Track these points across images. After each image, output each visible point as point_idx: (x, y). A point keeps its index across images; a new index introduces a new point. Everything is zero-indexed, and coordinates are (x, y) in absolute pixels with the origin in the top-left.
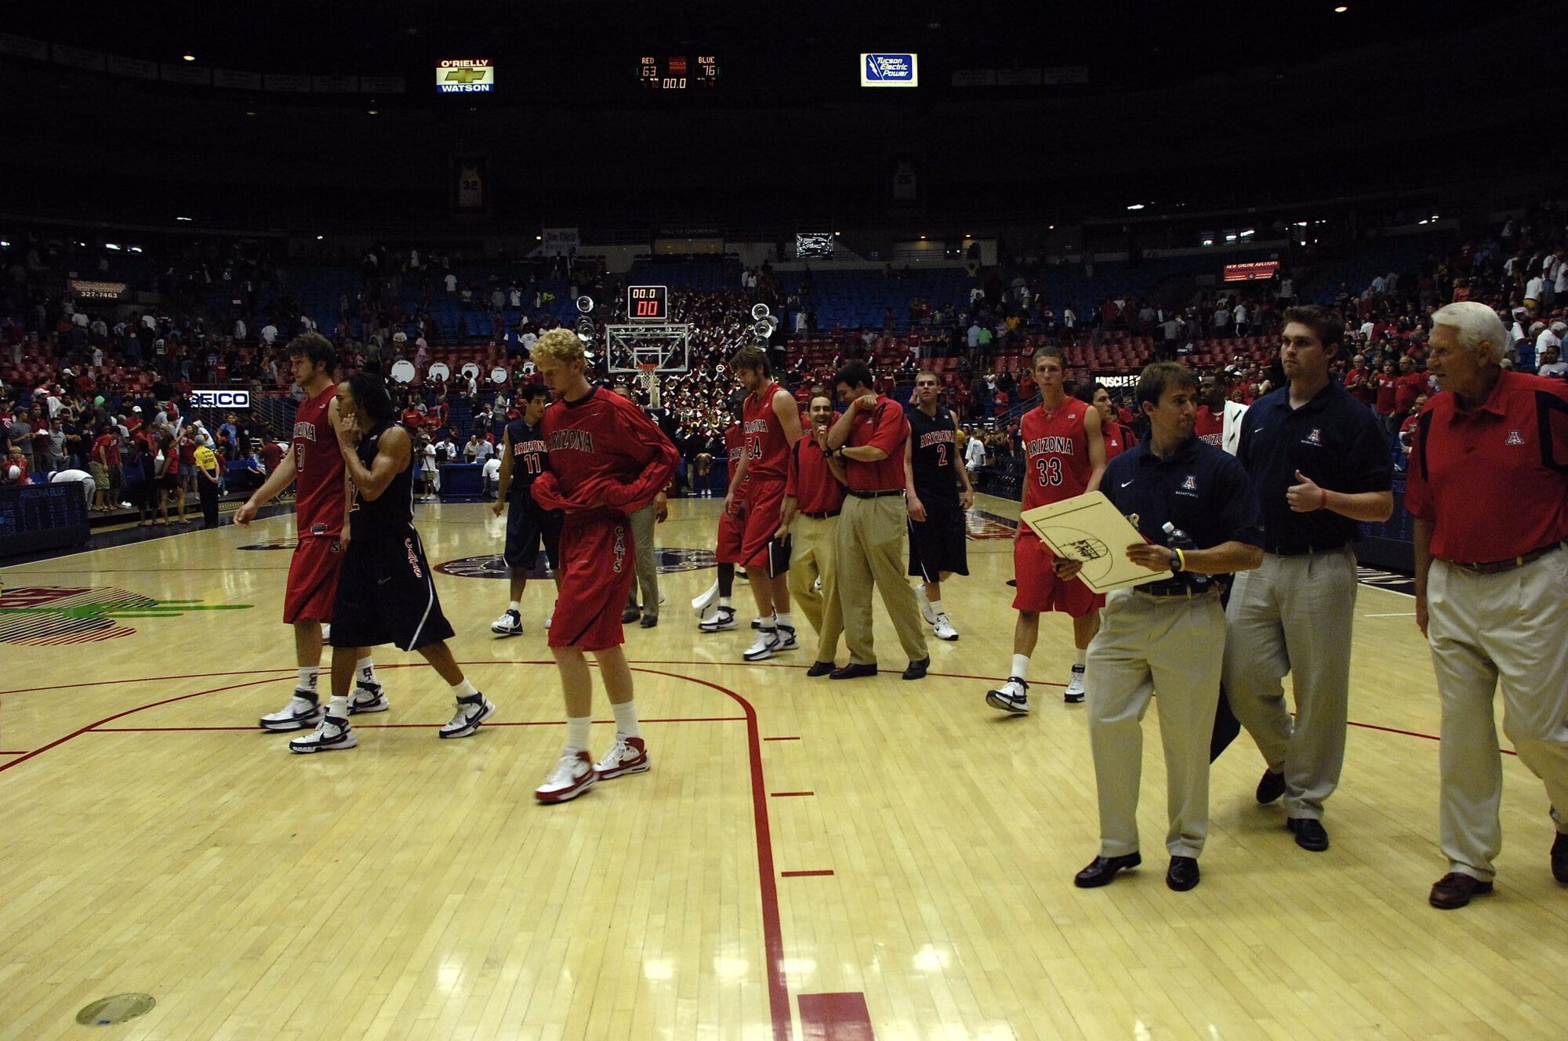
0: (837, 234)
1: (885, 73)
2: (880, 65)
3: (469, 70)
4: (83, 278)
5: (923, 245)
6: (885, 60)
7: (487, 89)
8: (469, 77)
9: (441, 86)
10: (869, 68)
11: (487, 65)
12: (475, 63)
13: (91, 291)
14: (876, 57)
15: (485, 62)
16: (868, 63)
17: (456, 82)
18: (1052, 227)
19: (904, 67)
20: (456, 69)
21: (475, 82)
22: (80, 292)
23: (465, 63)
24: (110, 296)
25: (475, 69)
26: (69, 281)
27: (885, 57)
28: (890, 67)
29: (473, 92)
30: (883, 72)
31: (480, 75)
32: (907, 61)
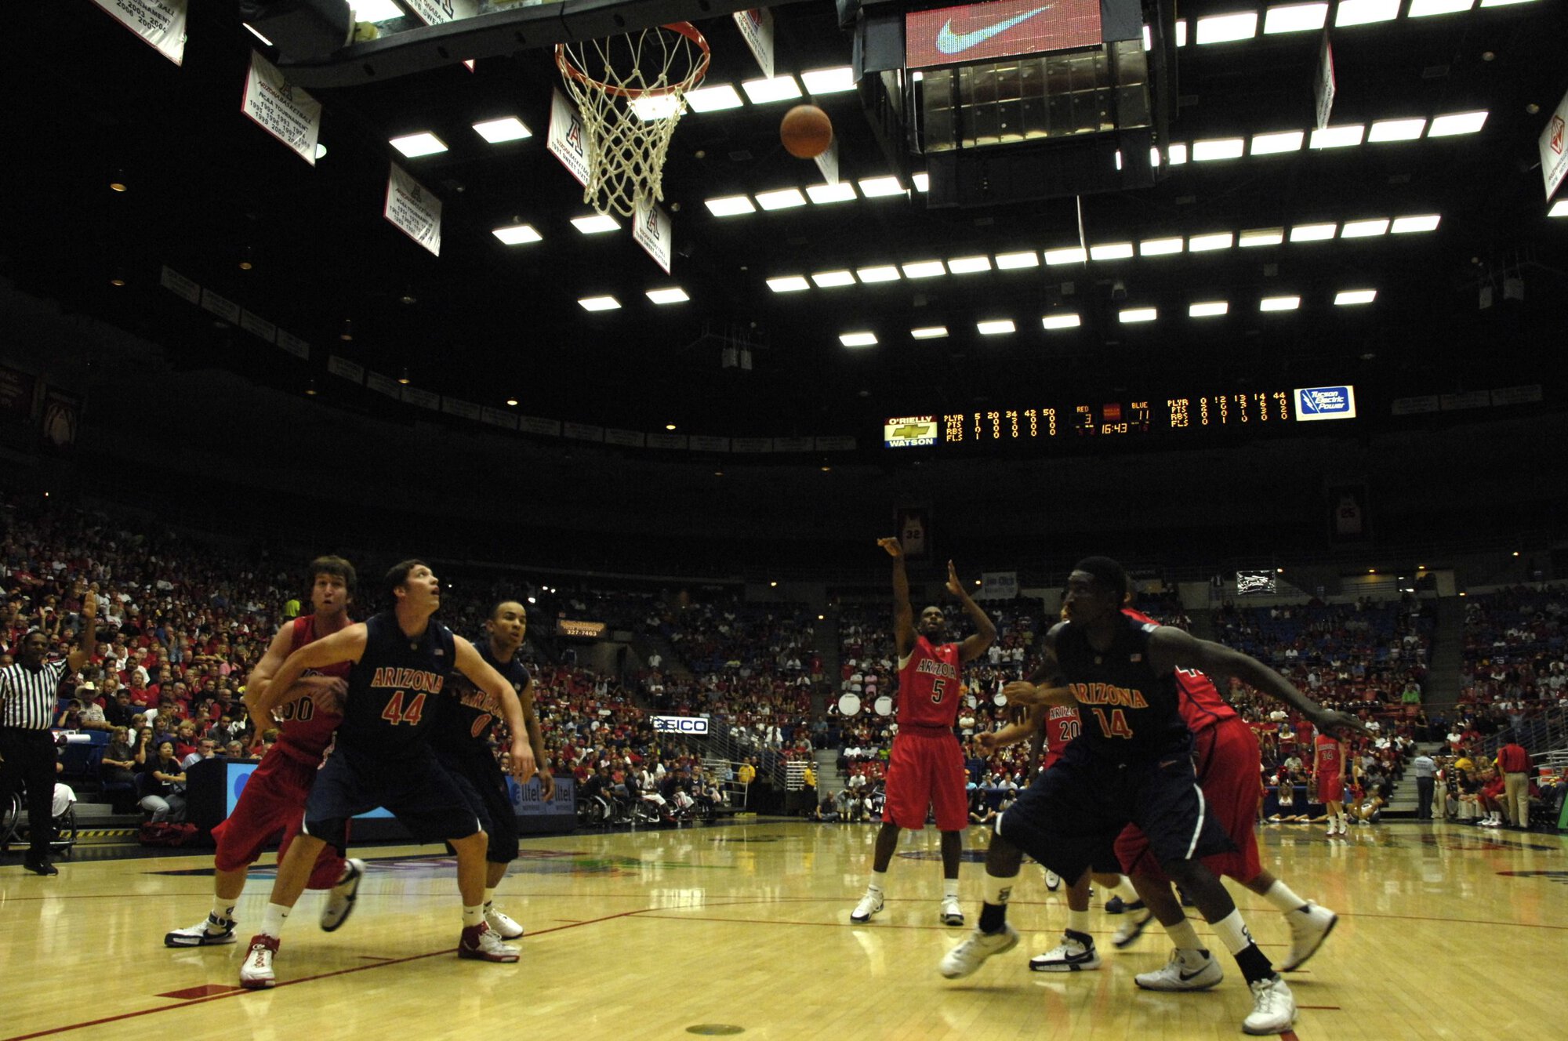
0: (1280, 570)
1: (1320, 407)
2: (1314, 399)
3: (915, 426)
4: (569, 618)
5: (1372, 579)
6: (1320, 394)
7: (931, 442)
8: (915, 432)
9: (888, 442)
10: (1304, 404)
11: (931, 421)
12: (920, 419)
13: (576, 629)
14: (1310, 392)
15: (929, 419)
16: (1302, 398)
17: (902, 438)
18: (1516, 554)
19: (1340, 399)
20: (902, 426)
21: (920, 437)
22: (566, 630)
23: (911, 420)
24: (591, 634)
25: (920, 425)
26: (558, 620)
27: (1319, 391)
28: (1328, 400)
29: (918, 447)
30: (1318, 405)
31: (923, 431)
32: (1344, 393)
